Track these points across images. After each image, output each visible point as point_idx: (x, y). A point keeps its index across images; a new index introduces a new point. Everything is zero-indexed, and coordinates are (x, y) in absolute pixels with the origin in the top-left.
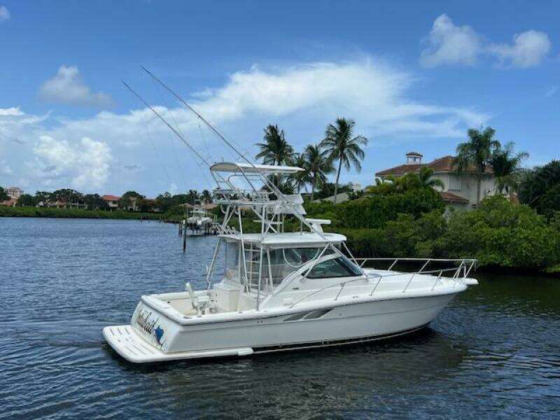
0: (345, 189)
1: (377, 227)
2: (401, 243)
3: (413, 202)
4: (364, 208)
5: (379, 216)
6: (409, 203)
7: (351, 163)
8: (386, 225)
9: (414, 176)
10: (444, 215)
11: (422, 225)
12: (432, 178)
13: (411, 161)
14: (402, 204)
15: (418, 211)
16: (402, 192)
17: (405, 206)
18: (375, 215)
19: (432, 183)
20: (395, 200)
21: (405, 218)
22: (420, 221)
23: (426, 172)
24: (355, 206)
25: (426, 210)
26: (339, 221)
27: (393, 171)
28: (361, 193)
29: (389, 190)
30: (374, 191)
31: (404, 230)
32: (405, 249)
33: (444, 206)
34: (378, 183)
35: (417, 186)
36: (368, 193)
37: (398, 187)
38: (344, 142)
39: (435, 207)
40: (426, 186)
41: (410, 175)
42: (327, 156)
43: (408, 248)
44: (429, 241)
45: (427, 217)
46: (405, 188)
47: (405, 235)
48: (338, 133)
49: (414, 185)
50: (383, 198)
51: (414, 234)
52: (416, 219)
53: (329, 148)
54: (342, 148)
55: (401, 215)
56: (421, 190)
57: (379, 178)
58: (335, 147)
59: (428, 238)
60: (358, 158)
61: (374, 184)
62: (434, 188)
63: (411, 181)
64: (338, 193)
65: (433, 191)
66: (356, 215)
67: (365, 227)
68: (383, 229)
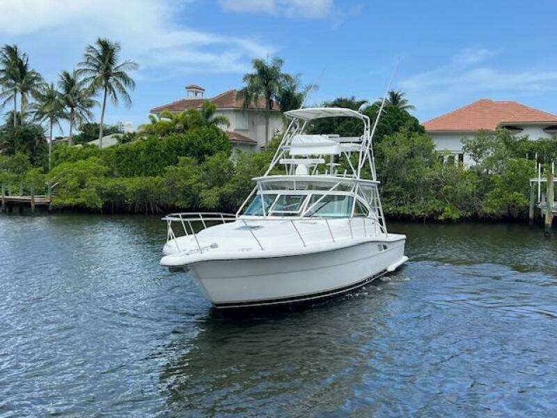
0: (114, 130)
1: (154, 175)
2: (184, 193)
3: (195, 143)
4: (138, 152)
5: (157, 162)
6: (191, 144)
7: (119, 95)
8: (165, 172)
9: (196, 112)
10: (230, 158)
11: (207, 170)
12: (215, 116)
13: (191, 96)
14: (183, 146)
15: (201, 154)
16: (183, 132)
17: (187, 150)
18: (152, 160)
19: (216, 121)
20: (175, 142)
21: (187, 162)
22: (204, 165)
23: (208, 108)
24: (127, 150)
25: (211, 153)
26: (107, 167)
27: (171, 107)
28: (133, 136)
29: (167, 130)
30: (149, 131)
31: (187, 177)
32: (189, 198)
33: (231, 148)
34: (154, 122)
35: (199, 124)
36: (142, 134)
37: (178, 126)
38: (108, 68)
39: (220, 149)
40: (209, 125)
41: (191, 112)
42: (87, 86)
43: (192, 197)
44: (215, 188)
45: (211, 161)
46: (186, 127)
47: (187, 183)
48: (99, 57)
49: (196, 123)
50: (160, 140)
51: (199, 181)
52: (200, 162)
53: (89, 75)
54: (107, 76)
55: (182, 159)
56: (204, 129)
57: (155, 116)
58: (98, 75)
59: (214, 185)
60: (127, 89)
61: (149, 122)
62: (219, 126)
63: (192, 118)
64: (104, 135)
65: (217, 131)
66: (128, 161)
67: (139, 175)
68: (162, 176)
